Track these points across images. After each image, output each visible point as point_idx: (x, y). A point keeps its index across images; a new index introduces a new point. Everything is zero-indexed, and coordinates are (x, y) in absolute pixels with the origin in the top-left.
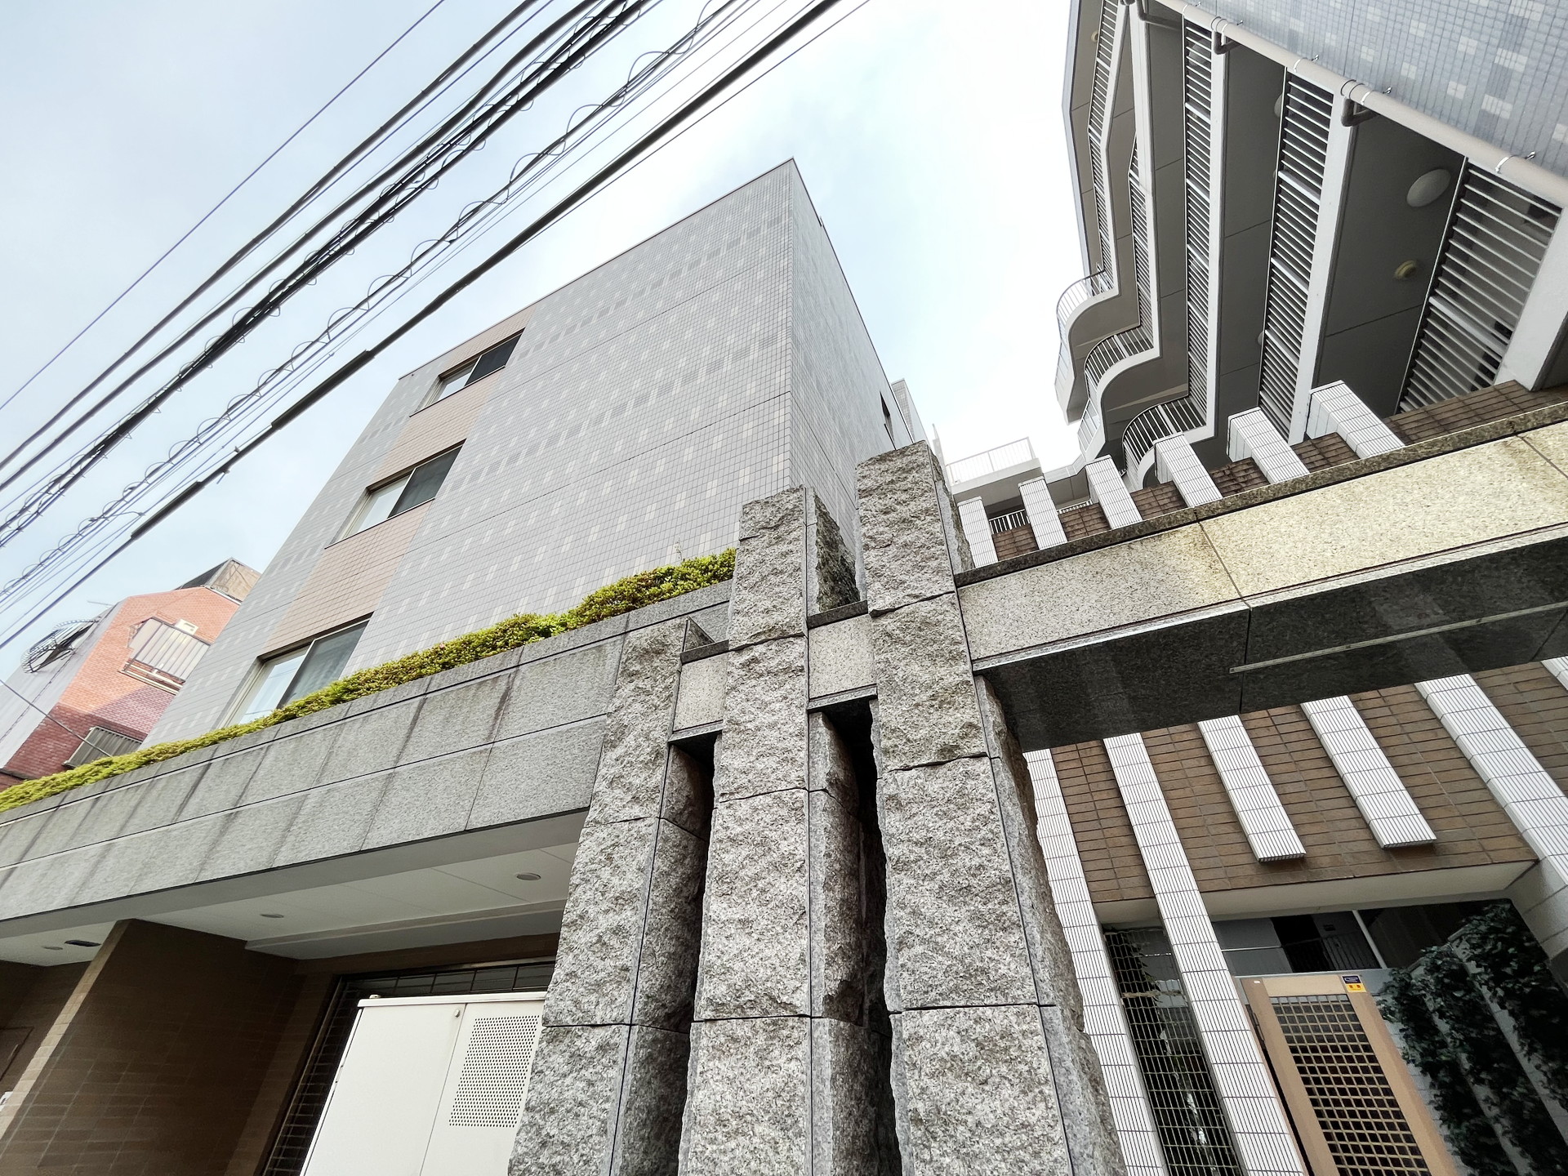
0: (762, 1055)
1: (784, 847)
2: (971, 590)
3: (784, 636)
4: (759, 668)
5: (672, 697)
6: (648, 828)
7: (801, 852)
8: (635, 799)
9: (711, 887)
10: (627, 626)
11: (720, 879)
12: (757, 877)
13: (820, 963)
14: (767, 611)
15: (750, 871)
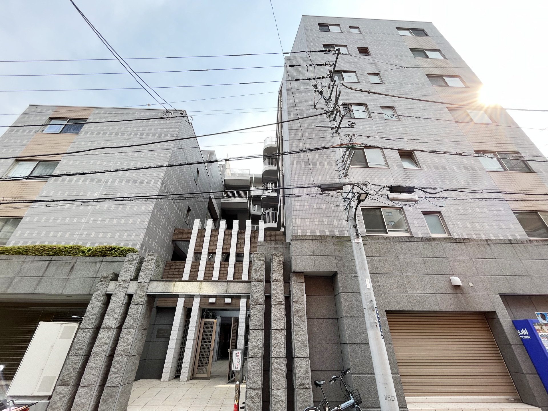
0: (108, 332)
1: (117, 311)
2: (151, 282)
3: (126, 282)
4: (121, 286)
5: (107, 287)
6: (99, 305)
7: (119, 312)
8: (98, 301)
9: (106, 314)
10: (103, 260)
11: (108, 314)
12: (112, 314)
13: (117, 324)
14: (125, 277)
15: (112, 313)
